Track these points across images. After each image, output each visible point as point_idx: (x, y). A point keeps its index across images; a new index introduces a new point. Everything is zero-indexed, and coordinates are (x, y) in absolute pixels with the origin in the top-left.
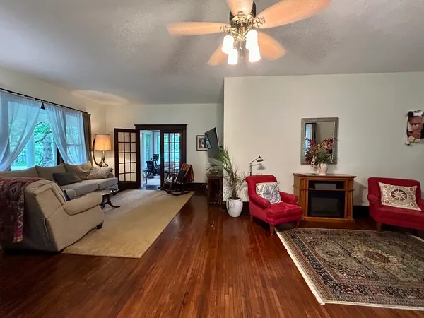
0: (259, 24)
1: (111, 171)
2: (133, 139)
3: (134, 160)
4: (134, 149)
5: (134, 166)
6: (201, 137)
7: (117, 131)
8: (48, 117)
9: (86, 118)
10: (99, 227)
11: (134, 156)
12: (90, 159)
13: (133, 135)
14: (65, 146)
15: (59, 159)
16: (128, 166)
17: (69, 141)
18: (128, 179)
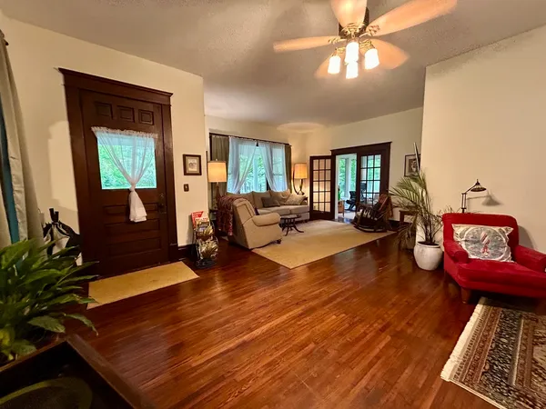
0: (373, 32)
1: (306, 199)
2: (329, 167)
3: (328, 189)
4: (328, 177)
5: (328, 195)
6: (412, 158)
7: (312, 158)
8: (260, 152)
9: (288, 148)
10: (279, 242)
11: (328, 184)
12: (290, 187)
13: (329, 161)
14: (272, 175)
15: (268, 187)
16: (322, 194)
17: (274, 172)
18: (322, 209)
